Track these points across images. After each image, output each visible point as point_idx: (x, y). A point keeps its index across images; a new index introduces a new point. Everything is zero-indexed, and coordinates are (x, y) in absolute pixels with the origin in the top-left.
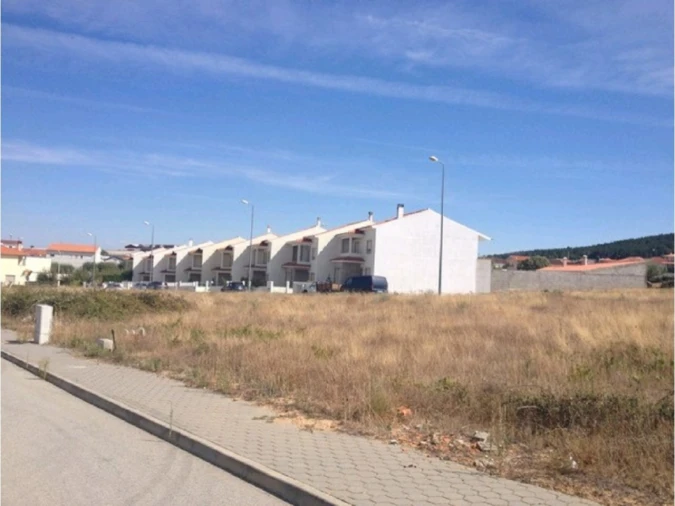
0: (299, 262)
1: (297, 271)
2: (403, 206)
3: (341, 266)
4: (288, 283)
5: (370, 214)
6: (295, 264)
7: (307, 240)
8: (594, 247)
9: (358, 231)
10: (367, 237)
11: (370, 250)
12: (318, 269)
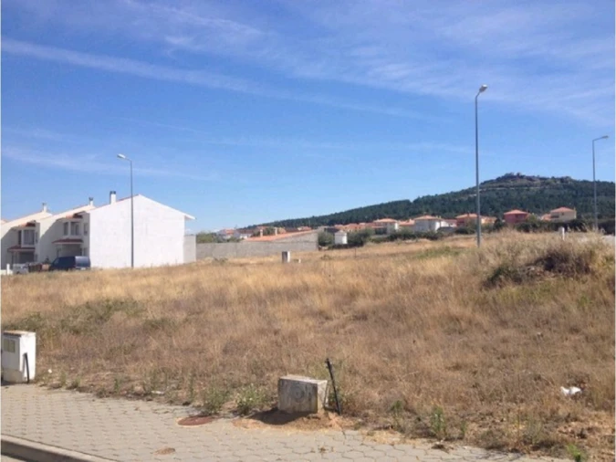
0: (22, 246)
1: (22, 253)
2: (115, 193)
3: (61, 247)
4: (8, 266)
5: (91, 199)
6: (20, 248)
7: (32, 224)
8: (332, 215)
9: (76, 216)
10: (84, 221)
11: (87, 232)
12: (41, 252)
